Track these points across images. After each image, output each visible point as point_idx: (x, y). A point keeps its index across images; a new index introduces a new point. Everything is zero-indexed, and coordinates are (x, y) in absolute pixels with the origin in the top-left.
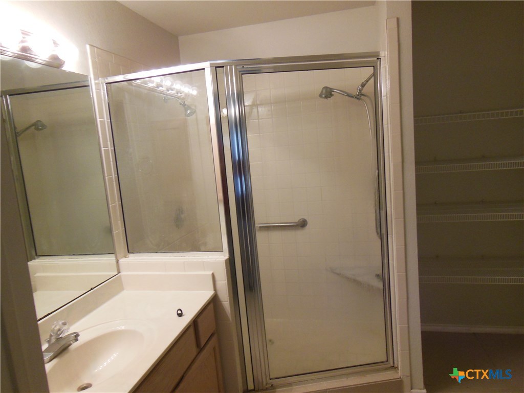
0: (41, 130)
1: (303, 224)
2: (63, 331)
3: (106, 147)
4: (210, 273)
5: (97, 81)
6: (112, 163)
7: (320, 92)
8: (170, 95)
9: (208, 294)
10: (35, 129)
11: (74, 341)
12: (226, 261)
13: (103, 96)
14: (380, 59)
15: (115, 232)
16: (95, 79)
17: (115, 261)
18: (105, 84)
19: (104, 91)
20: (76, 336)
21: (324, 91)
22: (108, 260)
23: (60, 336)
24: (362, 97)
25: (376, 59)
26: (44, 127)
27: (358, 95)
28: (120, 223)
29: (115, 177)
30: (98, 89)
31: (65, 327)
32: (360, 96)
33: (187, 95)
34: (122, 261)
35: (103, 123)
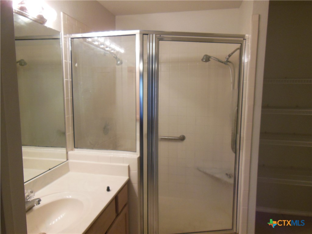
0: (23, 65)
1: (182, 139)
2: (31, 197)
3: (67, 79)
4: (127, 165)
5: (65, 36)
6: (69, 89)
7: (202, 57)
8: (107, 51)
9: (125, 179)
10: (20, 64)
11: (37, 204)
12: (138, 158)
13: (68, 46)
14: (246, 39)
15: (67, 134)
16: (64, 34)
17: (65, 153)
18: (70, 39)
19: (69, 42)
20: (39, 201)
21: (205, 57)
22: (61, 151)
23: (28, 200)
24: (228, 63)
25: (243, 39)
26: (25, 64)
27: (226, 62)
28: (71, 128)
29: (71, 99)
30: (65, 41)
31: (32, 195)
32: (227, 62)
33: (118, 52)
34: (70, 153)
35: (66, 63)
